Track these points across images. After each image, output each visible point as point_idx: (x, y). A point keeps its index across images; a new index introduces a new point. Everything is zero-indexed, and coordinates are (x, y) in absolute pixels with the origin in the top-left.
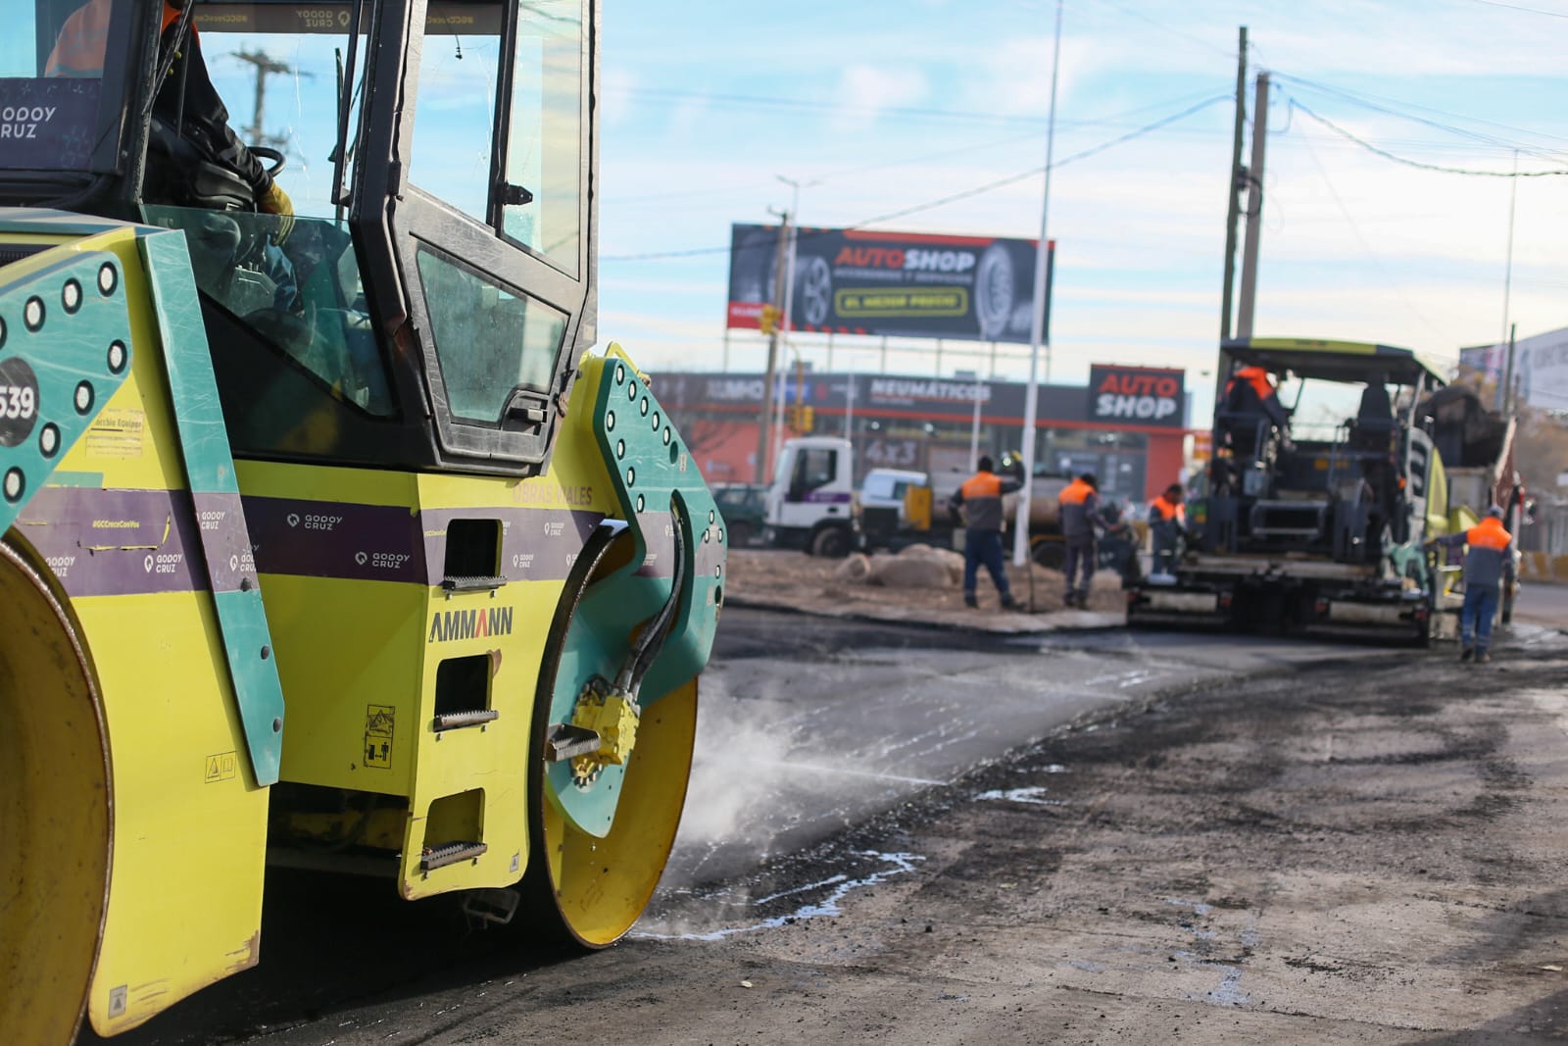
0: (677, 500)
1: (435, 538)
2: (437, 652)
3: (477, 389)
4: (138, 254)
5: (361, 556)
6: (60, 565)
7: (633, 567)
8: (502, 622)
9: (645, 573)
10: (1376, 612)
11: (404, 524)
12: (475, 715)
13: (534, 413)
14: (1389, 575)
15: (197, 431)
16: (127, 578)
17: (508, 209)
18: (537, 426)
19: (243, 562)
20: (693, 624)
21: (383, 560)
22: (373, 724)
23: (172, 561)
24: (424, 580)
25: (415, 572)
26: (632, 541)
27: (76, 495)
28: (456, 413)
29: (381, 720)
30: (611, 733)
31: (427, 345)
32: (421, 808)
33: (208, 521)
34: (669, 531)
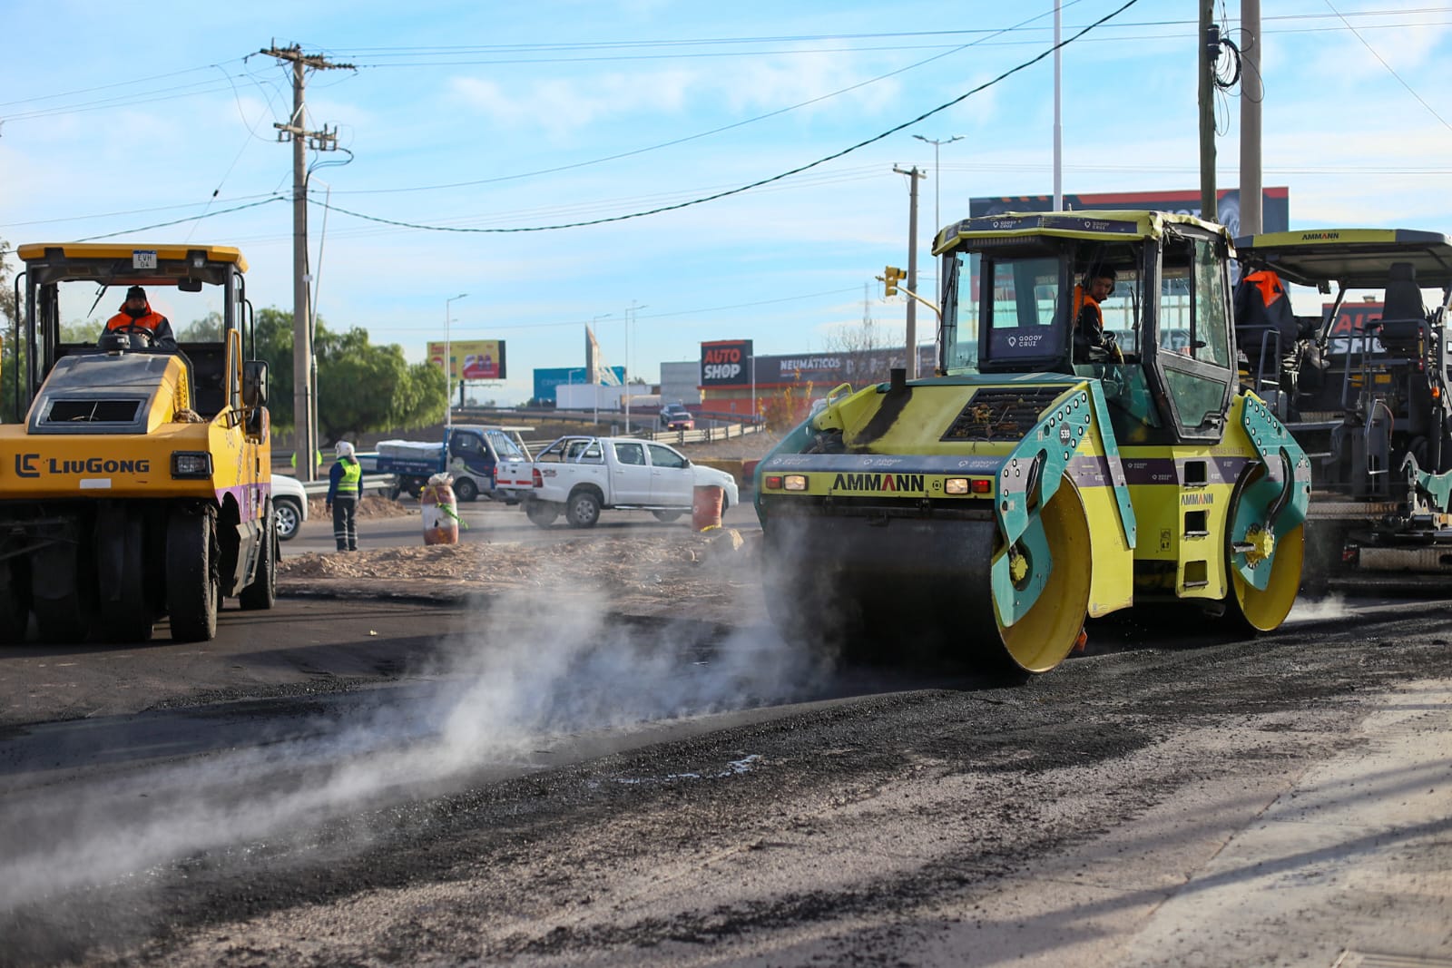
0: (1283, 451)
1: (1180, 468)
2: (1184, 509)
3: (1192, 415)
4: (1088, 388)
5: (1155, 477)
6: (1075, 478)
7: (1265, 477)
8: (1210, 499)
9: (1271, 480)
10: (1413, 556)
11: (1169, 465)
12: (1201, 533)
13: (1215, 421)
14: (1419, 510)
15: (1107, 438)
16: (1092, 483)
17: (1197, 349)
18: (1216, 426)
19: (1122, 478)
20: (1295, 500)
21: (1162, 477)
22: (1163, 535)
23: (1101, 478)
24: (1178, 483)
25: (1174, 481)
26: (1262, 469)
27: (1078, 458)
28: (1184, 424)
29: (1166, 534)
30: (1261, 546)
31: (1171, 402)
32: (1182, 564)
33: (1111, 464)
34: (1280, 463)
